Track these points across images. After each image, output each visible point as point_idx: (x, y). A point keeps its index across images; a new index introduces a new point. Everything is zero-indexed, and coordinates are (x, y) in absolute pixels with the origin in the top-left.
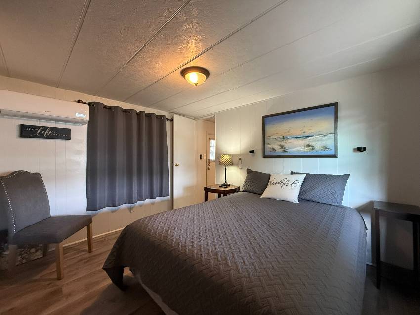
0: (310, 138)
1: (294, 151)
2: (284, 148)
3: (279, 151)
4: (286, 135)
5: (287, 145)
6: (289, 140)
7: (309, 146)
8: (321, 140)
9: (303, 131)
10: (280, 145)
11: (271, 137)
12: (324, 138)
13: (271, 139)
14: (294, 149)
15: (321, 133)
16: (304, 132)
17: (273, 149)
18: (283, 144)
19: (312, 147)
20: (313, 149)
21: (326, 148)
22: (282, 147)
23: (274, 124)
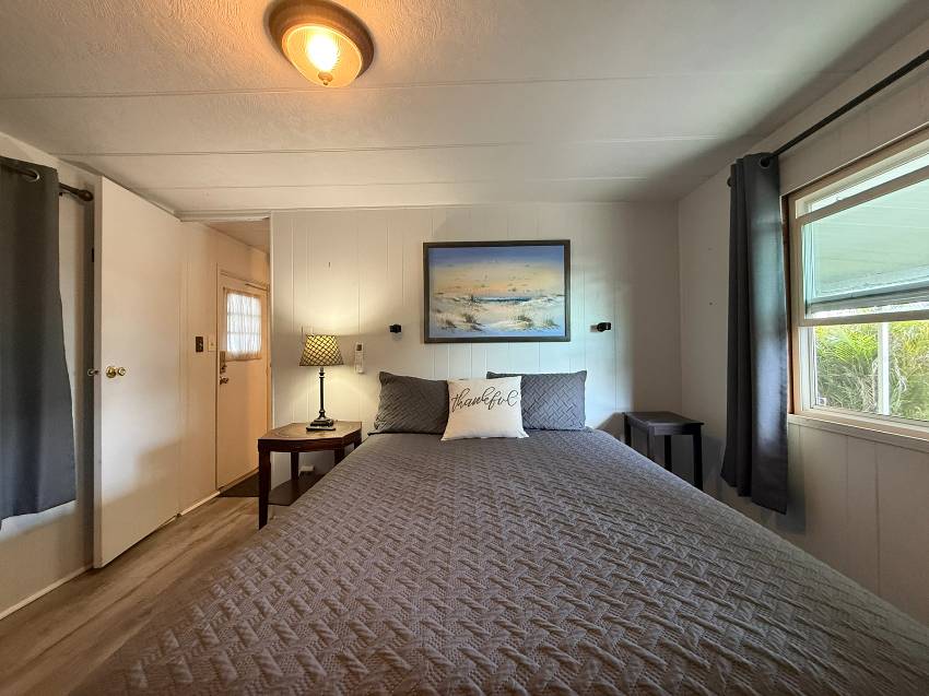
0: (524, 303)
1: (494, 329)
2: (475, 322)
3: (463, 329)
4: (478, 293)
5: (479, 315)
6: (485, 306)
7: (523, 318)
8: (543, 308)
9: (511, 288)
10: (465, 315)
11: (444, 296)
12: (549, 305)
13: (444, 300)
14: (494, 325)
15: (544, 294)
16: (514, 290)
17: (449, 323)
18: (471, 311)
19: (528, 320)
20: (530, 325)
21: (551, 323)
22: (469, 319)
23: (450, 266)
